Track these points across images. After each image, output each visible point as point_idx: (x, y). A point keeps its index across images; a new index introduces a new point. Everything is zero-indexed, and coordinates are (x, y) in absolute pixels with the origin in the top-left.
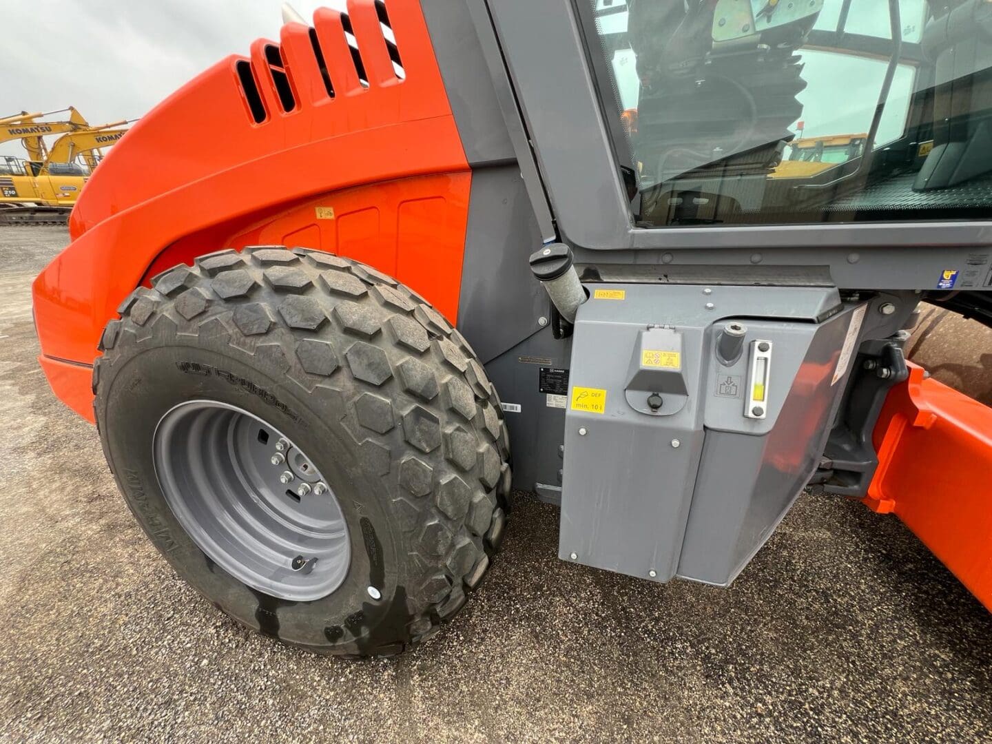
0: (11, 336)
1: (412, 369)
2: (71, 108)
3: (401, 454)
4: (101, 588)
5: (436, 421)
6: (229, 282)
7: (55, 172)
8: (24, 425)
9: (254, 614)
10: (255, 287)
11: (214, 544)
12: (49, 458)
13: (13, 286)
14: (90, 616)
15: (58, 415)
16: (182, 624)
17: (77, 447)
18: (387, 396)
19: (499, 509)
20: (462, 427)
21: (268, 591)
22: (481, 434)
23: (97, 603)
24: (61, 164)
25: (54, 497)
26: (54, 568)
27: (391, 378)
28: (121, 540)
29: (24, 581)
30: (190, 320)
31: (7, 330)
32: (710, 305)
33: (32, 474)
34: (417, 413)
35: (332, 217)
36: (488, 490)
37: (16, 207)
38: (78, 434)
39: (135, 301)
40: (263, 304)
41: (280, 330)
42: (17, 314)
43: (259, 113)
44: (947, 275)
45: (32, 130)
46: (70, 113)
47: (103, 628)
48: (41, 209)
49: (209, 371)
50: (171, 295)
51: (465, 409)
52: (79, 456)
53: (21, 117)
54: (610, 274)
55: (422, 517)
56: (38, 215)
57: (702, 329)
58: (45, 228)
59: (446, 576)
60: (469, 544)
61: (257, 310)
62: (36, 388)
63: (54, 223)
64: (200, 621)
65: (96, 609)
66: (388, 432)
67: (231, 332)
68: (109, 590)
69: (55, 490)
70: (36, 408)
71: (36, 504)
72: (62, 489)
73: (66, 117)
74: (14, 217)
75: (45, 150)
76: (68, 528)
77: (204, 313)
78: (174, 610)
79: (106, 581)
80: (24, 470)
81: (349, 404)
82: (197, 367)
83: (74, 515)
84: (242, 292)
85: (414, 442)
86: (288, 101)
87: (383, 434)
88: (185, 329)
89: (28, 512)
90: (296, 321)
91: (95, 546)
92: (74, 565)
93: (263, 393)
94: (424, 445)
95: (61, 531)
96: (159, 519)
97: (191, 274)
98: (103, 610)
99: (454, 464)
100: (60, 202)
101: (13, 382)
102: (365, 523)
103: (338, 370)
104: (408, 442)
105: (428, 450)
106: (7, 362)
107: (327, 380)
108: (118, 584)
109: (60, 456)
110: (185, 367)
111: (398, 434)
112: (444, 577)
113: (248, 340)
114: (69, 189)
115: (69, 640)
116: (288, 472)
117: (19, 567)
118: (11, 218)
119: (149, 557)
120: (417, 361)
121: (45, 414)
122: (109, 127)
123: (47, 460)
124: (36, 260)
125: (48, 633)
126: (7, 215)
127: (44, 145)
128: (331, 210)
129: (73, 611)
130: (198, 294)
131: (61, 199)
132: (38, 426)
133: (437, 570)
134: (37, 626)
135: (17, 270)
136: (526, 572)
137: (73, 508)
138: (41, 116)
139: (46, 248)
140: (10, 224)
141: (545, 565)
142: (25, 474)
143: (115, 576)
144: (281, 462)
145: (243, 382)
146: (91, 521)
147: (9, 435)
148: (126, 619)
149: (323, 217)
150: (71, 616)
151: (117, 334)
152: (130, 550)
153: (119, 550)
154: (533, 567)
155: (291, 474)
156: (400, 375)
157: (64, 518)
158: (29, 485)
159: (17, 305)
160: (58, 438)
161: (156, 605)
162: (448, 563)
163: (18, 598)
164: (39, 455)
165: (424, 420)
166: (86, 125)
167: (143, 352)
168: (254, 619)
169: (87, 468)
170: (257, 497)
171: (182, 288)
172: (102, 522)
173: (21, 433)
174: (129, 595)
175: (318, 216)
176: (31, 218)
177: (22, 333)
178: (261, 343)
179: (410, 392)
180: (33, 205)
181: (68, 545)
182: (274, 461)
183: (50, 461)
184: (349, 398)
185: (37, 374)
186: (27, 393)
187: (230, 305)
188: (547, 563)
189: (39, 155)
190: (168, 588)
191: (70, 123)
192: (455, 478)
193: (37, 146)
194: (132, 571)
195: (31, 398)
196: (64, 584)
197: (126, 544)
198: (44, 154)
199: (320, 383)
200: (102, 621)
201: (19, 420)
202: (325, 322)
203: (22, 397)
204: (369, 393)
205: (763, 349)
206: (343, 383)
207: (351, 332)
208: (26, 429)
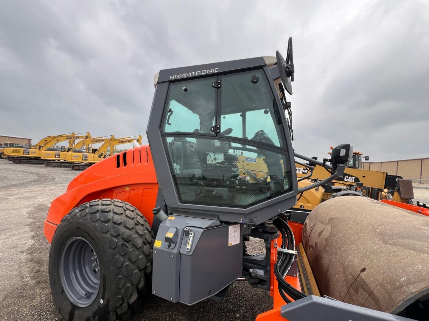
0: (36, 210)
1: (125, 233)
2: (88, 132)
3: (116, 255)
4: (27, 303)
5: (127, 247)
6: (93, 209)
7: (74, 151)
8: (27, 243)
9: (69, 312)
10: (98, 211)
11: (66, 284)
12: (30, 256)
13: (44, 190)
14: (20, 311)
15: (39, 241)
16: (46, 318)
17: (40, 253)
18: (117, 239)
19: (144, 278)
20: (135, 249)
21: (76, 303)
22: (142, 253)
23: (24, 307)
24: (77, 149)
25: (26, 270)
26: (16, 294)
27: (119, 235)
28: (40, 287)
29: (6, 297)
30: (82, 217)
31: (35, 207)
32: (187, 223)
33: (23, 261)
34: (123, 244)
35: (129, 190)
36: (140, 270)
37: (57, 161)
38: (42, 248)
39: (73, 211)
40: (97, 215)
41: (99, 221)
42: (41, 201)
43: (118, 166)
44: (241, 219)
45: (73, 138)
46: (87, 133)
47: (23, 316)
48: (65, 162)
49: (82, 230)
50: (80, 211)
51: (137, 245)
52: (39, 256)
53: (72, 134)
54: (175, 213)
55: (118, 274)
56: (63, 164)
57: (182, 228)
58: (63, 169)
59: (122, 297)
60: (130, 286)
61: (96, 216)
62: (36, 230)
63: (67, 167)
64: (52, 318)
65: (23, 309)
66: (114, 248)
67: (89, 221)
68: (29, 303)
69: (27, 267)
70: (33, 237)
71: (19, 272)
72: (29, 267)
73: (86, 134)
74: (55, 164)
75: (75, 143)
76: (25, 281)
77: (85, 216)
78: (46, 313)
79: (29, 300)
80: (21, 259)
81: (108, 240)
82: (79, 228)
83: (29, 277)
84: (94, 212)
85: (120, 252)
86: (125, 164)
87: (113, 249)
88: (80, 219)
89: (16, 274)
90: (102, 219)
91: (32, 288)
92: (23, 294)
93: (91, 236)
94: (122, 253)
95: (23, 282)
96: (55, 274)
97: (87, 206)
98: (25, 310)
99: (130, 260)
100: (72, 161)
101: (29, 227)
102: (104, 276)
103: (108, 232)
104: (118, 252)
105: (123, 255)
106: (31, 219)
107: (105, 234)
108: (32, 302)
109: (33, 256)
110: (77, 228)
111: (117, 250)
112: (121, 297)
113: (92, 223)
114: (77, 157)
115: (11, 318)
116: (95, 263)
117: (6, 292)
118: (54, 165)
119: (46, 294)
120: (128, 231)
121: (35, 240)
122: (97, 138)
123: (29, 256)
124: (55, 181)
125: (6, 315)
126: (53, 164)
127: (75, 142)
128: (129, 188)
129: (16, 309)
130: (86, 211)
131: (72, 160)
132: (31, 244)
133: (119, 294)
134: (4, 312)
135: (48, 184)
136: (166, 316)
137: (30, 274)
138: (78, 134)
139: (60, 176)
140: (53, 167)
141: (174, 314)
142: (20, 261)
143: (33, 299)
144: (94, 259)
145: (88, 233)
146: (33, 280)
147: (21, 246)
148: (30, 314)
149: (127, 190)
150: (15, 311)
151: (66, 218)
152: (41, 291)
153: (37, 290)
154: (170, 314)
155: (96, 263)
156: (122, 234)
157: (26, 277)
158: (20, 264)
159: (42, 198)
160: (36, 249)
161: (41, 310)
162: (122, 291)
163: (2, 303)
164: (27, 254)
165: (124, 246)
166: (91, 137)
167: (70, 223)
168: (68, 314)
169: (40, 260)
170: (85, 271)
171: (83, 209)
172: (37, 280)
173: (25, 246)
174: (34, 306)
175: (126, 190)
176: (60, 165)
177: (40, 209)
178: (94, 224)
179: (123, 239)
180: (63, 161)
181: (23, 287)
182: (92, 258)
183: (29, 257)
184: (108, 239)
185: (38, 224)
186: (32, 232)
187: (91, 214)
188: (175, 313)
189: (72, 145)
190: (47, 306)
191: (86, 136)
192: (129, 264)
193: (73, 142)
194: (39, 298)
195: (33, 233)
196: (17, 300)
197: (41, 288)
198: (74, 145)
199: (103, 234)
200: (23, 313)
201: (26, 241)
202: (109, 220)
203: (30, 233)
204: (113, 238)
205: (191, 234)
206: (108, 235)
207: (114, 223)
208: (27, 245)
